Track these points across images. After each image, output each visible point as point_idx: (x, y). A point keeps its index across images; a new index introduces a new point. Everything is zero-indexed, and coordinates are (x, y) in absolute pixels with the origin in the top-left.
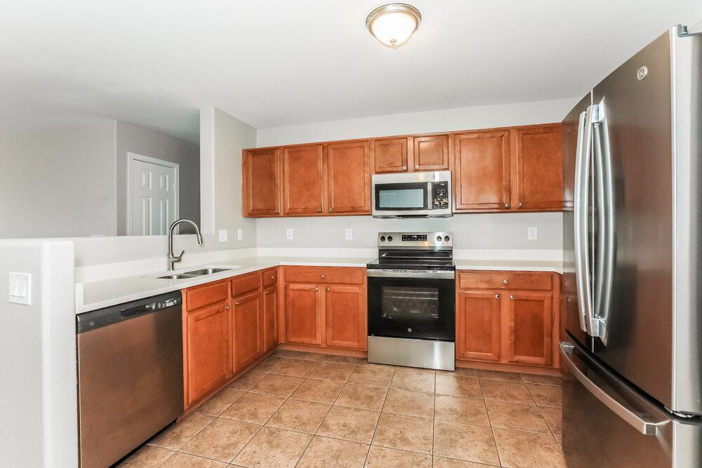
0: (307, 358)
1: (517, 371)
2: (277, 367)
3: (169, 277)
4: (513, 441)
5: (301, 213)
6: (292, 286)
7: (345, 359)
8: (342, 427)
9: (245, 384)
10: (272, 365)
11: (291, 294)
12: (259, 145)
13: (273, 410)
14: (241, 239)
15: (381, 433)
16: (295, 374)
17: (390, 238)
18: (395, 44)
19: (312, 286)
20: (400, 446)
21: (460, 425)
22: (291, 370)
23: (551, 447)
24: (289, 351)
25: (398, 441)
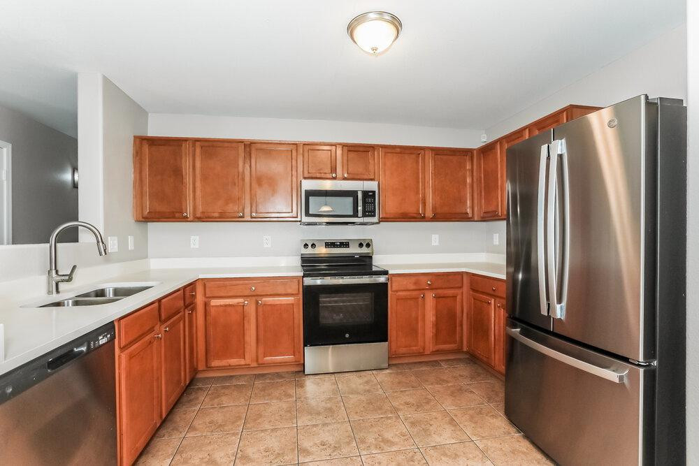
0: (235, 382)
1: (435, 359)
2: (203, 399)
3: (58, 304)
4: (467, 417)
5: (216, 218)
6: (214, 302)
7: (279, 375)
8: (322, 447)
9: (176, 429)
10: (197, 398)
11: (213, 311)
12: (152, 133)
13: (231, 450)
14: (133, 248)
15: (363, 441)
16: (232, 403)
17: (313, 246)
18: (378, 51)
19: (241, 300)
20: (387, 448)
21: (423, 415)
22: (224, 399)
23: (493, 414)
24: (207, 378)
25: (382, 444)
